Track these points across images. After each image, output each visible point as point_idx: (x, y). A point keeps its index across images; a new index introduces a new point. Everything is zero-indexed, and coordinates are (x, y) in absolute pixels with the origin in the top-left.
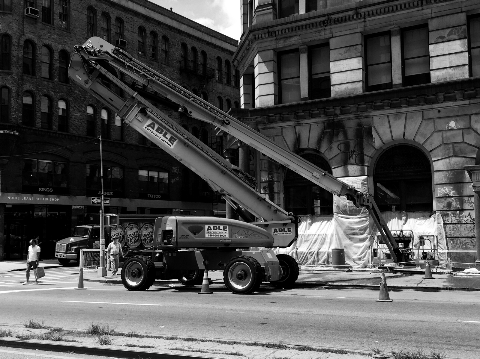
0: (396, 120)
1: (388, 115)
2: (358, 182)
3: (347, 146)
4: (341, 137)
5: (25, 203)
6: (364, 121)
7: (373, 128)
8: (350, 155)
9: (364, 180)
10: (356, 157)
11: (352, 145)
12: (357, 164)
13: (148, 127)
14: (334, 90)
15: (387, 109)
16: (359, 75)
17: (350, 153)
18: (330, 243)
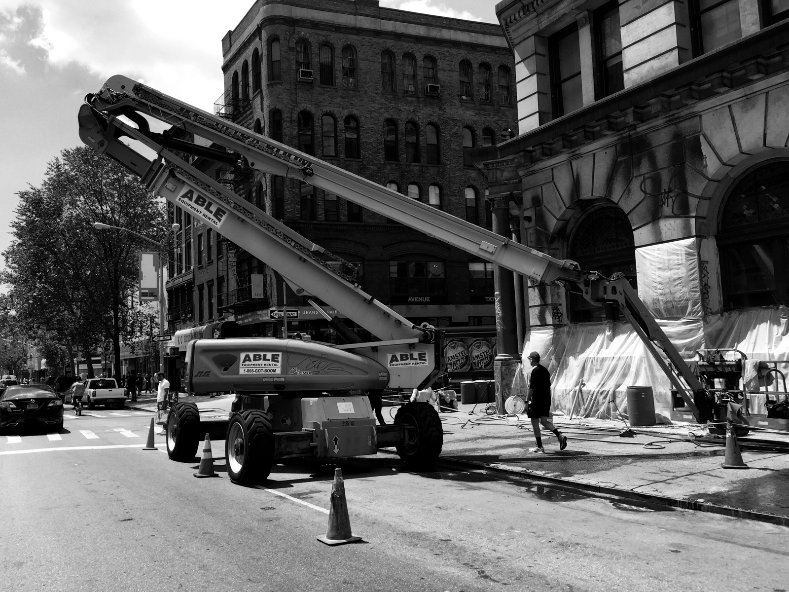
0: (747, 110)
1: (729, 104)
2: (679, 252)
3: (656, 181)
4: (645, 168)
5: (308, 318)
6: (685, 126)
7: (702, 138)
8: (662, 200)
9: (689, 247)
10: (673, 202)
11: (665, 177)
12: (675, 216)
13: (182, 199)
14: (629, 79)
15: (725, 93)
16: (670, 38)
17: (663, 196)
18: (637, 375)
